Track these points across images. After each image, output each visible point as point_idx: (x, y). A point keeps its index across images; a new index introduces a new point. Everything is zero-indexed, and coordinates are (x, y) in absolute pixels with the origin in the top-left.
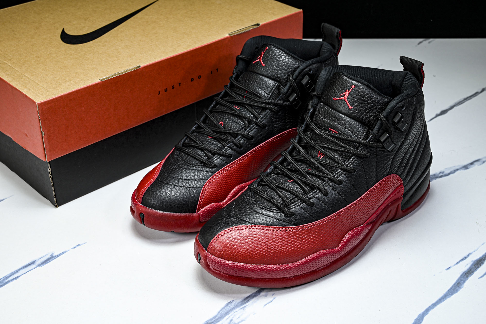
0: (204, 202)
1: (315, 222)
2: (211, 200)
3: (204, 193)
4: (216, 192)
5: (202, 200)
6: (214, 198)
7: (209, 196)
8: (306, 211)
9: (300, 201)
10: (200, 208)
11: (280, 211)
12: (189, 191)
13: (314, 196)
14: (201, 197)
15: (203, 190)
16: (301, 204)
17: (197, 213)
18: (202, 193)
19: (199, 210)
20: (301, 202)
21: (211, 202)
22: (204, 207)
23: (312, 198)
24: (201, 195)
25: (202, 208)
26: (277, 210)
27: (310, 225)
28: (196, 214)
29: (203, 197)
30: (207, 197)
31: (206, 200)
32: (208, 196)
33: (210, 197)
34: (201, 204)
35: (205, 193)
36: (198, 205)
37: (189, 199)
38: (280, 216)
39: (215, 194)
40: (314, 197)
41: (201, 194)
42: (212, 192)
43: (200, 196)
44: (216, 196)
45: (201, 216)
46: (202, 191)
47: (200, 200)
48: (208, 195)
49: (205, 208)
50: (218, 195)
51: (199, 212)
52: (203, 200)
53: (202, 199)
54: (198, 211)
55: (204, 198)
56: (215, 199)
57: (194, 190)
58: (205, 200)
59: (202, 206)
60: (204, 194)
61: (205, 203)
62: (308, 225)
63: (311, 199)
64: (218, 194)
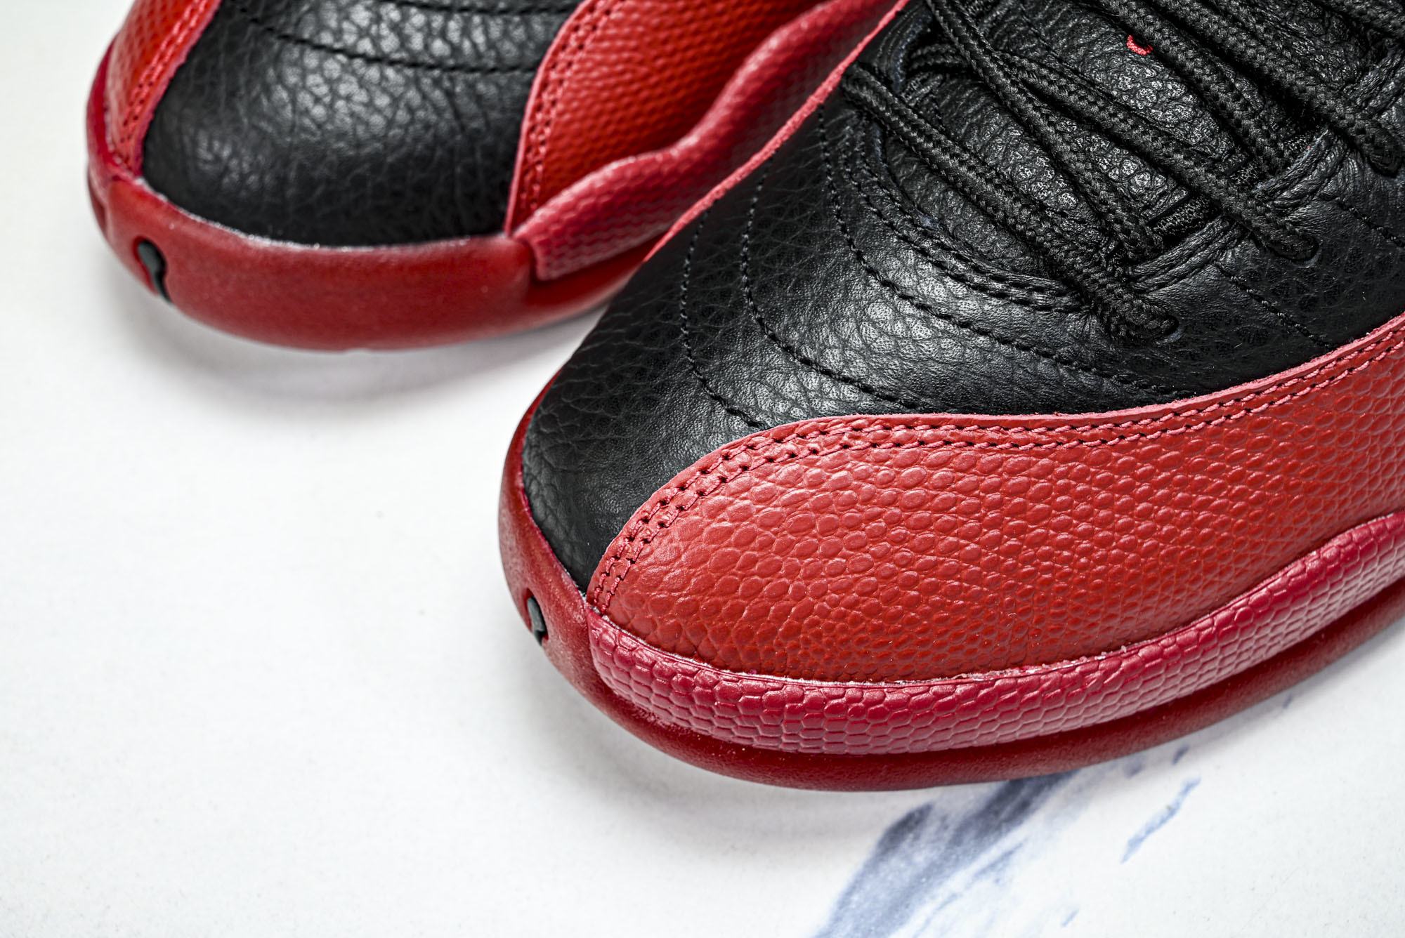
0: (558, 160)
1: (1316, 362)
2: (600, 144)
3: (554, 103)
4: (635, 87)
5: (537, 153)
6: (623, 127)
7: (589, 123)
8: (1259, 299)
9: (1217, 224)
10: (534, 201)
11: (1078, 299)
12: (449, 94)
13: (1320, 186)
14: (532, 129)
15: (544, 85)
16: (1223, 249)
17: (511, 235)
18: (538, 108)
19: (523, 214)
20: (1225, 231)
21: (607, 152)
22: (555, 192)
23: (1300, 199)
24: (533, 117)
25: (542, 201)
26: (1061, 294)
27: (1279, 383)
28: (502, 241)
29: (542, 132)
30: (576, 126)
31: (570, 146)
32: (584, 118)
33: (592, 128)
34: (534, 181)
35: (560, 106)
36: (514, 187)
37: (451, 151)
38: (1082, 339)
39: (626, 100)
40: (1313, 193)
41: (529, 111)
42: (605, 94)
43: (526, 125)
44: (638, 115)
45: (539, 253)
46: (539, 95)
47: (528, 150)
48: (581, 114)
49: (565, 197)
50: (650, 106)
51: (523, 230)
52: (549, 153)
53: (543, 143)
54: (516, 224)
55: (554, 139)
56: (627, 132)
57: (481, 87)
58: (563, 150)
59: (541, 192)
60: (548, 112)
61: (558, 171)
62: (1271, 385)
63: (1295, 207)
64: (646, 100)
